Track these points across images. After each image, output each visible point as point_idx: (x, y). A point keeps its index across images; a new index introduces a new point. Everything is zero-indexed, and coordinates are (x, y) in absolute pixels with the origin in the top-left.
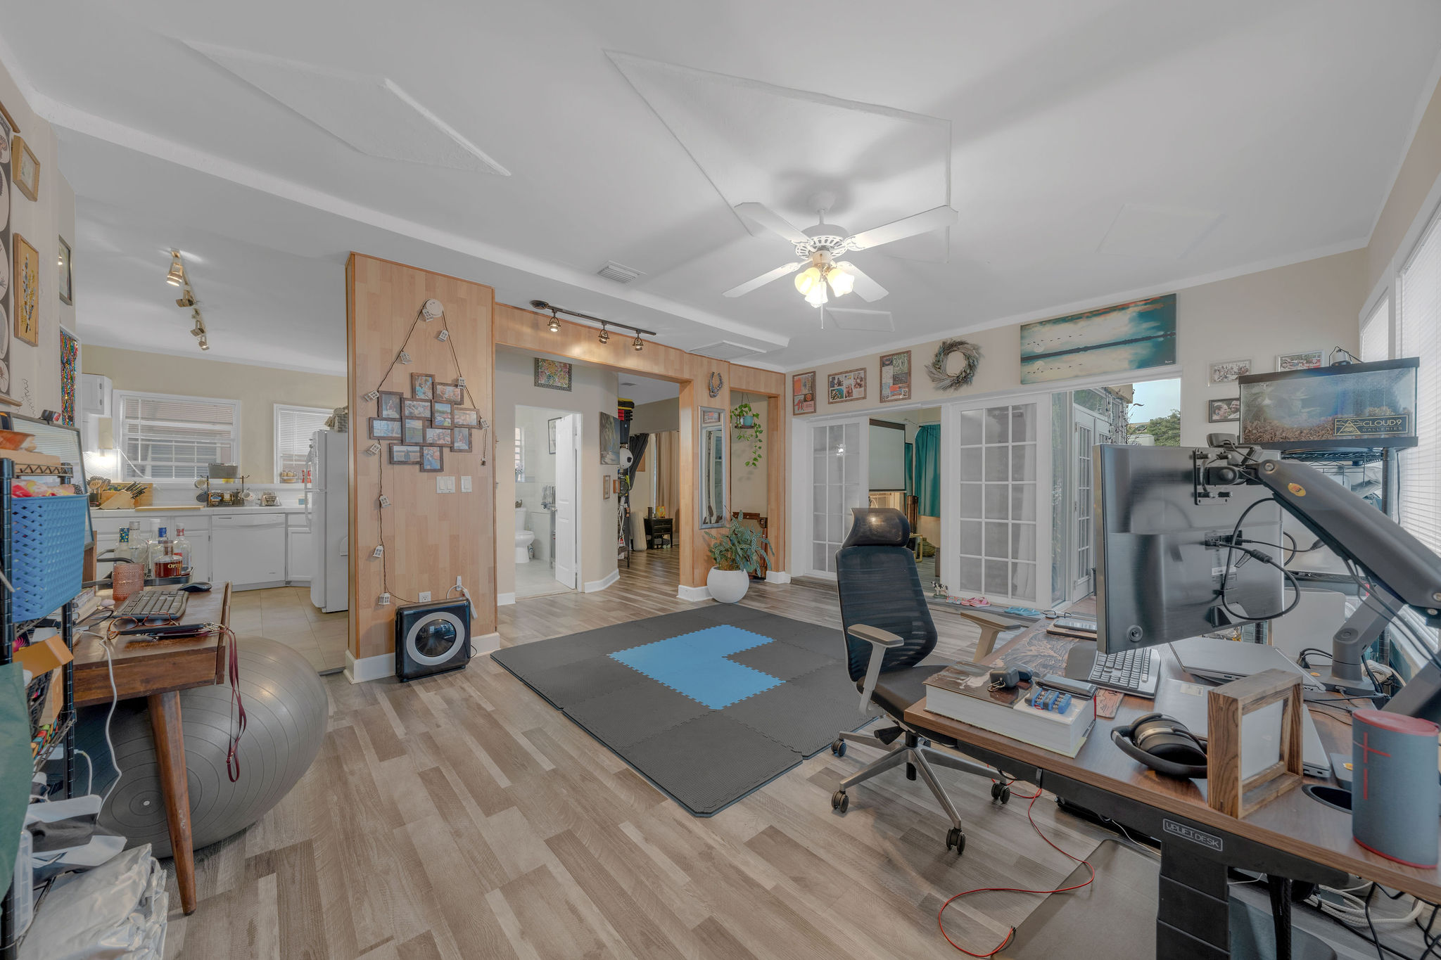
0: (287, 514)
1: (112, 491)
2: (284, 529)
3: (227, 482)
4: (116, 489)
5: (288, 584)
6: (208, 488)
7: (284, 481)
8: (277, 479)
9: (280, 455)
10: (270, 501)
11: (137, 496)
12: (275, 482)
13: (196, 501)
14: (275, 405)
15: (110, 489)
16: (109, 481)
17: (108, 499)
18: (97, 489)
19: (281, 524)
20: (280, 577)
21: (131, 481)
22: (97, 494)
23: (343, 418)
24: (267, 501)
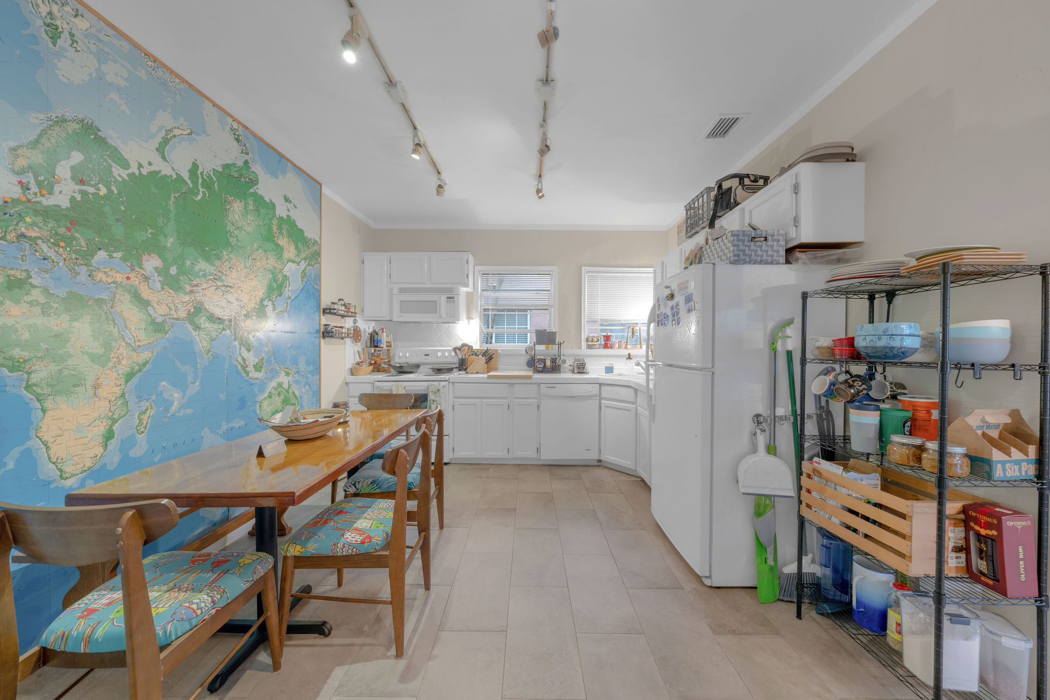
0: (601, 385)
1: (474, 357)
2: (598, 401)
3: (547, 348)
4: (476, 355)
5: (600, 464)
6: (534, 355)
7: (589, 347)
8: (584, 344)
9: (586, 320)
10: (580, 368)
11: (488, 361)
12: (583, 348)
13: (526, 367)
14: (583, 268)
15: (472, 355)
16: (472, 347)
17: (471, 364)
18: (465, 354)
19: (595, 396)
20: (593, 456)
21: (485, 347)
22: (465, 359)
23: (741, 237)
24: (579, 368)
